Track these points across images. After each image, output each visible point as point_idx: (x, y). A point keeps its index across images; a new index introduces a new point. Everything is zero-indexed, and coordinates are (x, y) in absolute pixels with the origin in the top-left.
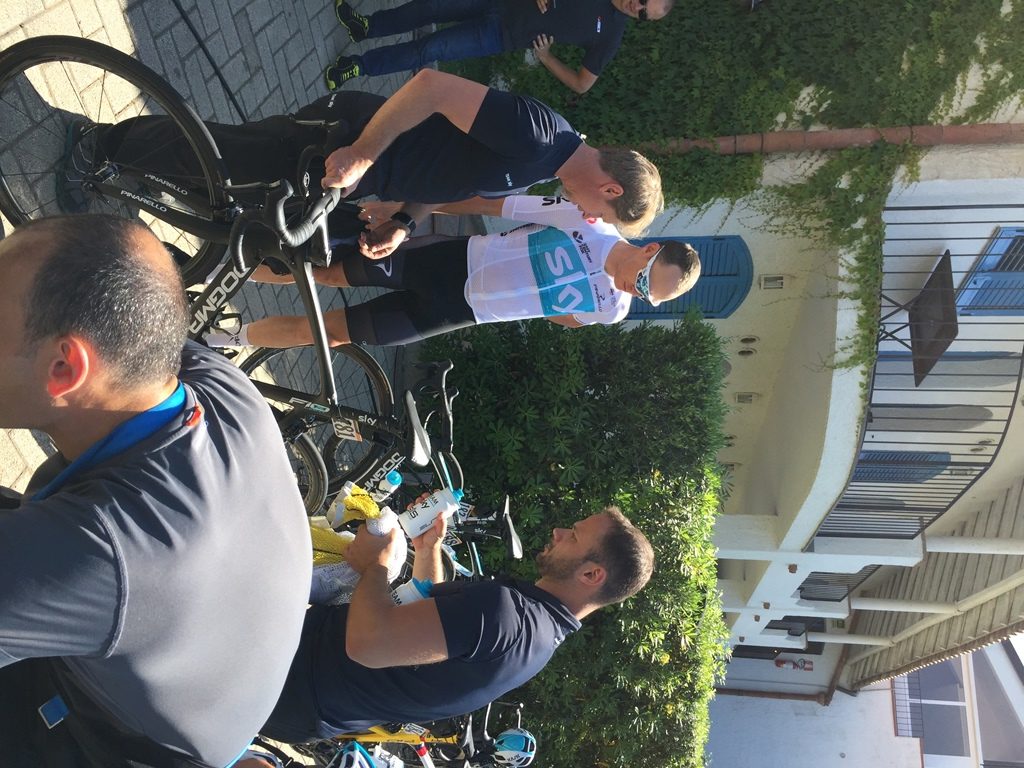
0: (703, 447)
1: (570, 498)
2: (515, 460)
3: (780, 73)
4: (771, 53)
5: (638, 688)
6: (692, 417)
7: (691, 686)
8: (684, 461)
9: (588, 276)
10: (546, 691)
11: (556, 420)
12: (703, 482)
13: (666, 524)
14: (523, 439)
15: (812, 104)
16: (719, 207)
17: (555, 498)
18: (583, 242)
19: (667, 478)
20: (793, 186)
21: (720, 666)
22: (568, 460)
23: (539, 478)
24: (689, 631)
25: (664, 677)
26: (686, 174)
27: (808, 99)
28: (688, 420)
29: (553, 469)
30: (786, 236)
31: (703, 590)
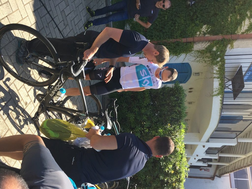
0: (181, 118)
1: (147, 131)
2: (133, 121)
3: (198, 22)
4: (195, 17)
5: (166, 180)
6: (177, 110)
7: (179, 179)
8: (176, 121)
9: (151, 76)
10: (142, 180)
11: (143, 111)
12: (181, 126)
13: (172, 137)
14: (135, 116)
15: (206, 29)
16: (183, 56)
17: (143, 131)
18: (149, 68)
19: (172, 126)
20: (201, 50)
21: (187, 173)
22: (146, 121)
23: (139, 126)
24: (178, 165)
25: (172, 177)
26: (174, 48)
27: (205, 28)
28: (177, 111)
29: (143, 123)
30: (200, 63)
31: (182, 154)
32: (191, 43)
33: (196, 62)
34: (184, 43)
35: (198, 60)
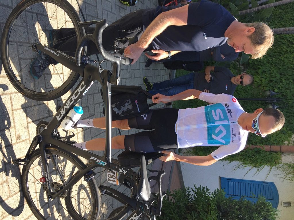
3: (284, 129)
9: (230, 123)
16: (266, 168)
18: (229, 108)
32: (276, 152)
33: (287, 179)
34: (267, 152)
35: (289, 177)
